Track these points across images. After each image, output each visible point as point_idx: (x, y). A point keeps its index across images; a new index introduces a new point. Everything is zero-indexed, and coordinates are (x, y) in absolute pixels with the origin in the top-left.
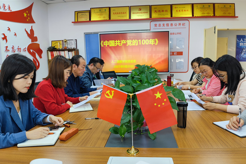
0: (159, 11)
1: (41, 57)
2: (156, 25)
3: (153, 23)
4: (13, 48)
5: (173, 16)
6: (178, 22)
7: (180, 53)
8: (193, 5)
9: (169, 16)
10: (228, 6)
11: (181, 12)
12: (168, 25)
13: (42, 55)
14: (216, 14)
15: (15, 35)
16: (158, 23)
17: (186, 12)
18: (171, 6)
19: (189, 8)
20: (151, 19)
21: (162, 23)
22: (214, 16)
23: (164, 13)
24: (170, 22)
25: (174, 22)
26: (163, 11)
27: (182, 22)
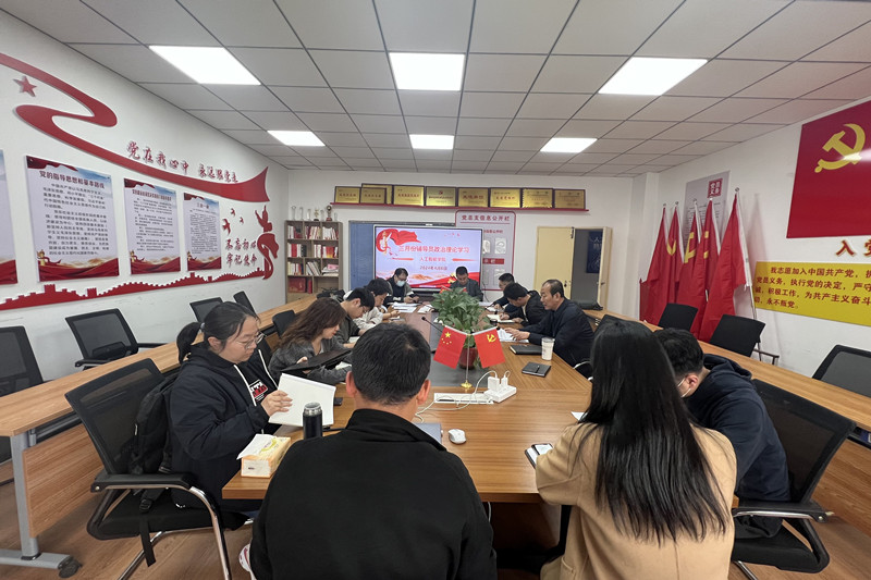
0: (471, 197)
1: (275, 256)
2: (464, 217)
3: (460, 214)
4: (237, 242)
5: (492, 205)
6: (498, 215)
7: (500, 261)
8: (521, 190)
9: (485, 205)
10: (575, 194)
11: (504, 201)
12: (483, 218)
13: (278, 253)
14: (556, 206)
15: (242, 221)
16: (468, 214)
17: (511, 201)
18: (489, 189)
19: (516, 195)
20: (456, 208)
21: (473, 214)
22: (553, 209)
23: (478, 200)
24: (486, 215)
25: (492, 215)
26: (476, 197)
27: (504, 215)
